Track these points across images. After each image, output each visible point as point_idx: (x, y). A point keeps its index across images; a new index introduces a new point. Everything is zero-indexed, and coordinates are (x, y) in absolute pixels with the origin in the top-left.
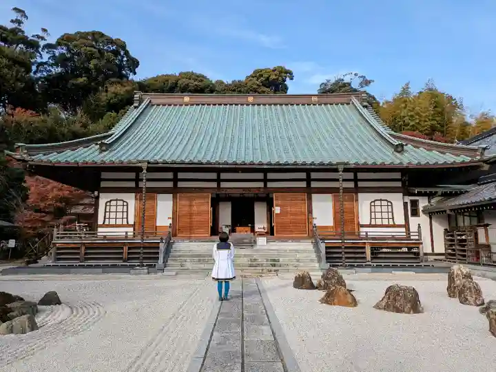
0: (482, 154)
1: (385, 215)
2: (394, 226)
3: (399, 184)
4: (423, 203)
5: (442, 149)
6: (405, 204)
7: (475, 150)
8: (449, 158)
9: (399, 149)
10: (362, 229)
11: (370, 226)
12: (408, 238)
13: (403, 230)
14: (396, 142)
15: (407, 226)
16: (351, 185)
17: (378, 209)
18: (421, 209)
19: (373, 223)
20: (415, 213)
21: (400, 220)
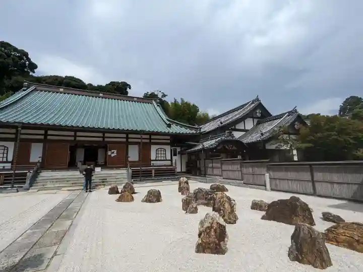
0: (200, 130)
1: (162, 155)
2: (166, 160)
3: (169, 141)
4: (178, 149)
5: (186, 127)
6: (171, 150)
7: (197, 129)
8: (188, 131)
9: (169, 126)
10: (152, 162)
11: (156, 160)
12: (172, 165)
13: (170, 162)
14: (168, 123)
15: (171, 160)
16: (148, 141)
17: (160, 152)
18: (177, 152)
19: (157, 159)
20: (175, 155)
21: (169, 157)
